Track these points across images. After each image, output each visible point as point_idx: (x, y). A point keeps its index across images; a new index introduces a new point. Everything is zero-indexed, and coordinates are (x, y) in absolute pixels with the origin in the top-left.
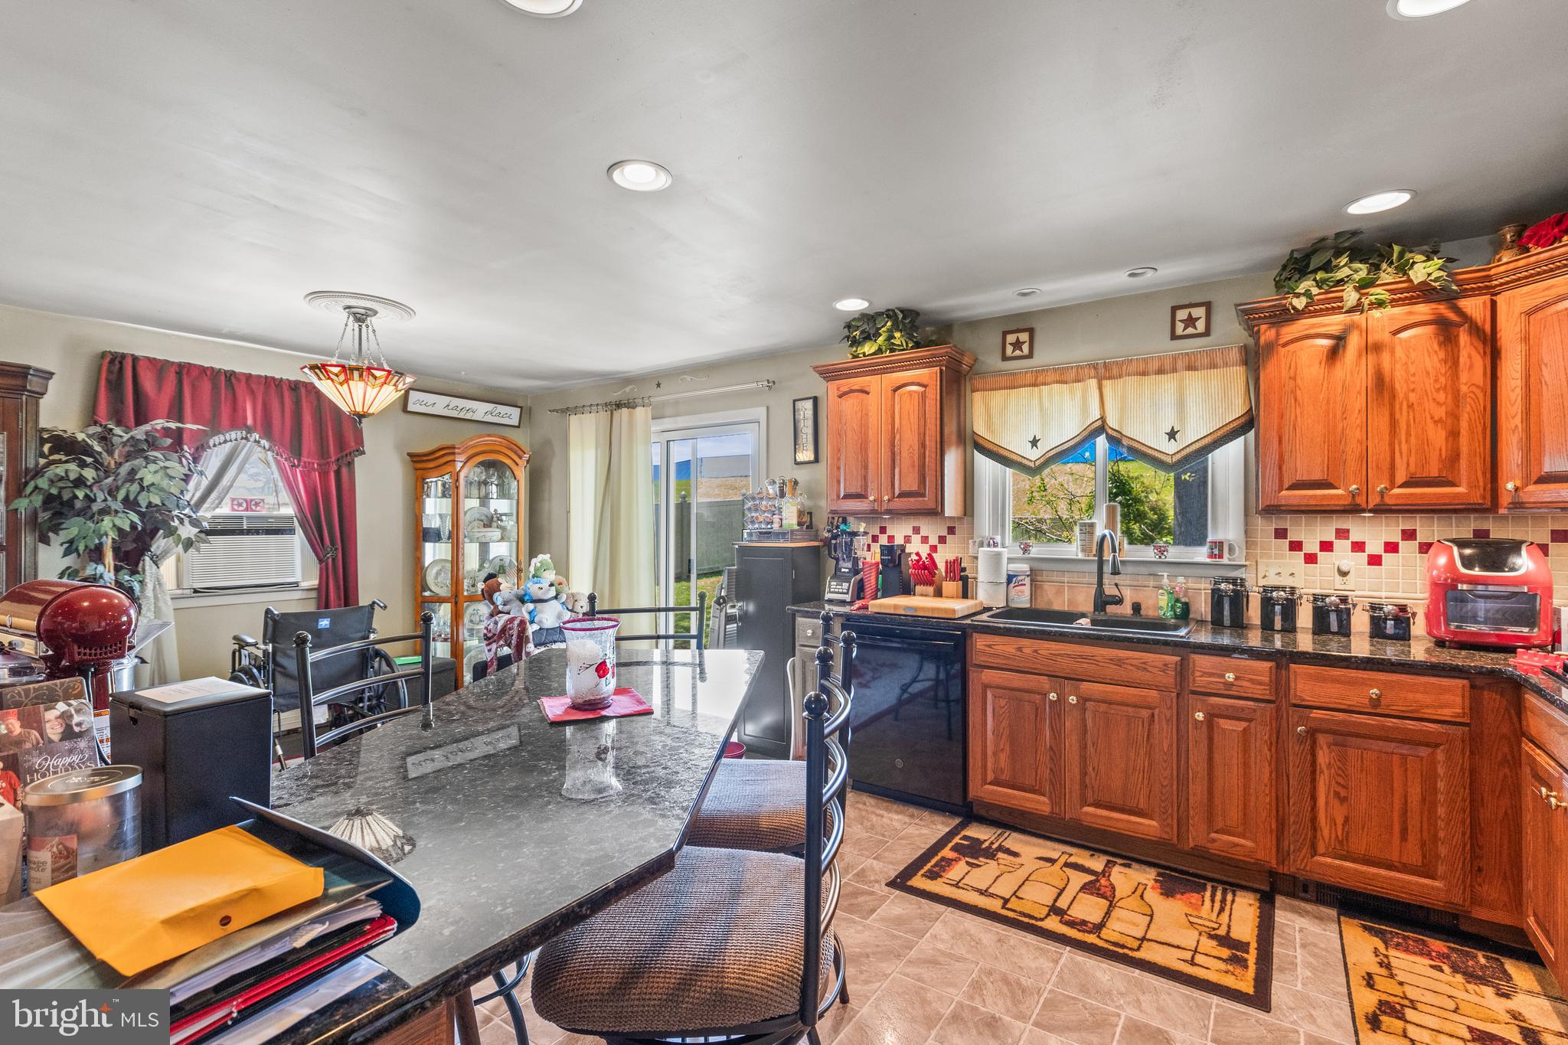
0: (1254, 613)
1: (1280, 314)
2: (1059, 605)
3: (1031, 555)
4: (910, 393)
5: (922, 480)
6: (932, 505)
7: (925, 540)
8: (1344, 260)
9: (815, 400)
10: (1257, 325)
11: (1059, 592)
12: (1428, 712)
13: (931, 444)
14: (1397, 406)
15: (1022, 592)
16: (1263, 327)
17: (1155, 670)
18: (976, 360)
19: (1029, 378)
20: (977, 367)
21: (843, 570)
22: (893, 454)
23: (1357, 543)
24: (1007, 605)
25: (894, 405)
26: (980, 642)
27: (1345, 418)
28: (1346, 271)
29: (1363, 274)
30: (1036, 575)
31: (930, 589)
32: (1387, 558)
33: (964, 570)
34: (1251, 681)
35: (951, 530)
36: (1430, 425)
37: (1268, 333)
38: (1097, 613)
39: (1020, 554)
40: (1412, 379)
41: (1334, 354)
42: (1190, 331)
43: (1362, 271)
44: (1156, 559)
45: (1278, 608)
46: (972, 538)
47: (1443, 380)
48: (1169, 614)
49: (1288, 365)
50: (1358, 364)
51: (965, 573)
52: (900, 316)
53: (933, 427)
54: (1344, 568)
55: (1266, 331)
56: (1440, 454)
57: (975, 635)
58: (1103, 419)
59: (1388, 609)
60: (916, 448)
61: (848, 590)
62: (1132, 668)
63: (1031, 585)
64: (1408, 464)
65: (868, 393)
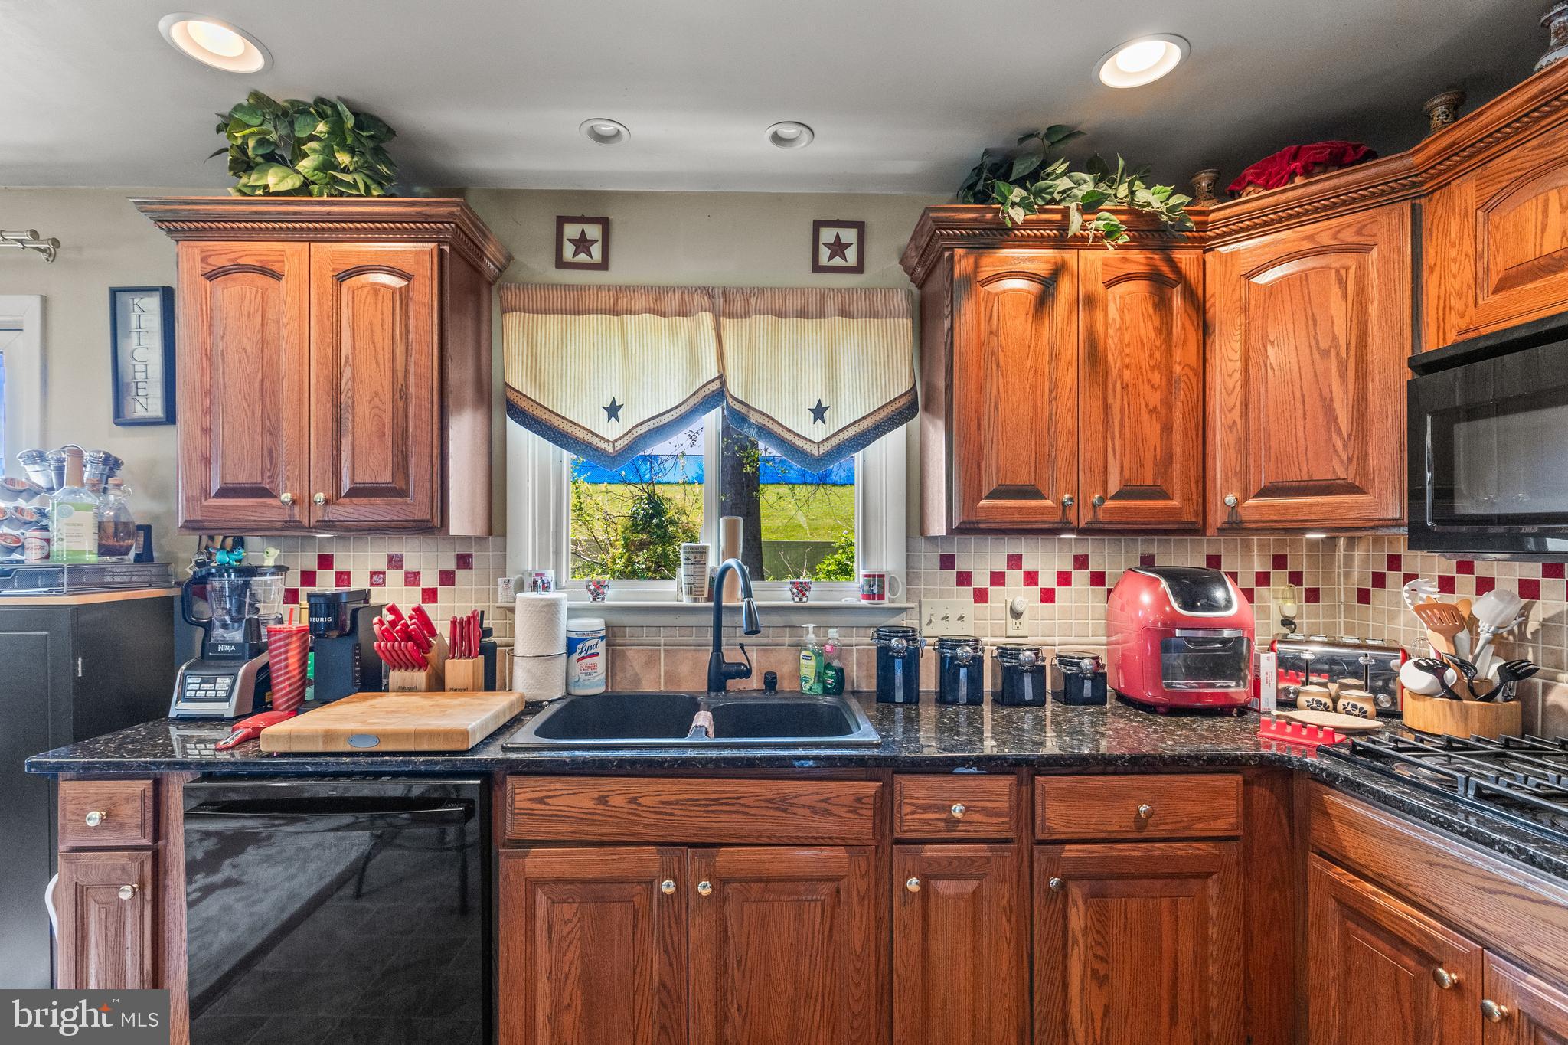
0: (928, 680)
1: (981, 235)
2: (652, 683)
3: (607, 603)
4: (375, 288)
5: (402, 464)
6: (421, 513)
7: (413, 579)
8: (1060, 167)
9: (168, 295)
10: (948, 249)
11: (652, 661)
12: (1200, 828)
13: (421, 393)
14: (1110, 386)
15: (594, 667)
16: (959, 252)
17: (841, 811)
18: (510, 258)
19: (604, 299)
20: (511, 271)
21: (221, 648)
22: (337, 407)
23: (1029, 573)
24: (568, 694)
25: (339, 308)
26: (520, 794)
27: (1055, 398)
28: (1064, 183)
29: (1088, 187)
30: (614, 635)
31: (420, 677)
32: (1060, 592)
33: (488, 633)
34: (984, 811)
35: (464, 561)
36: (1145, 416)
37: (965, 261)
38: (713, 694)
39: (587, 601)
40: (1127, 351)
41: (1043, 302)
42: (838, 261)
43: (1087, 183)
44: (796, 603)
45: (963, 672)
46: (504, 574)
47: (1157, 355)
48: (818, 689)
49: (988, 315)
50: (1069, 322)
51: (493, 639)
52: (350, 122)
53: (425, 361)
54: (1019, 608)
55: (962, 258)
56: (1155, 456)
57: (511, 781)
58: (721, 378)
59: (1086, 663)
60: (388, 398)
61: (230, 692)
62: (807, 812)
63: (607, 650)
64: (1122, 467)
65: (277, 276)
